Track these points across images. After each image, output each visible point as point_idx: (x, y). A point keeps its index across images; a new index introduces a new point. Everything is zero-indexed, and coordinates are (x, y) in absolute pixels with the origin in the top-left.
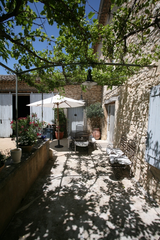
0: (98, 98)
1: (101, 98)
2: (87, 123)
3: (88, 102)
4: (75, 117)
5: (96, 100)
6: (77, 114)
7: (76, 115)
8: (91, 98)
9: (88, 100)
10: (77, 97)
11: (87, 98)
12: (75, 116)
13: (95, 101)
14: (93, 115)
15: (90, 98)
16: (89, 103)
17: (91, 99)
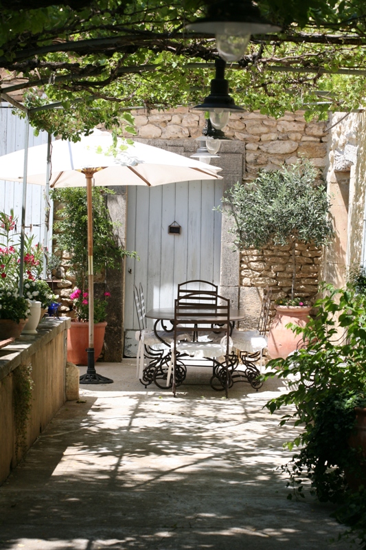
0: (304, 133)
1: (321, 133)
2: (241, 278)
3: (250, 157)
4: (170, 239)
5: (295, 145)
6: (182, 223)
7: (175, 230)
8: (264, 129)
9: (246, 141)
10: (185, 123)
11: (244, 130)
12: (171, 237)
13: (286, 147)
14: (271, 228)
15: (256, 130)
16: (255, 163)
17: (264, 137)
